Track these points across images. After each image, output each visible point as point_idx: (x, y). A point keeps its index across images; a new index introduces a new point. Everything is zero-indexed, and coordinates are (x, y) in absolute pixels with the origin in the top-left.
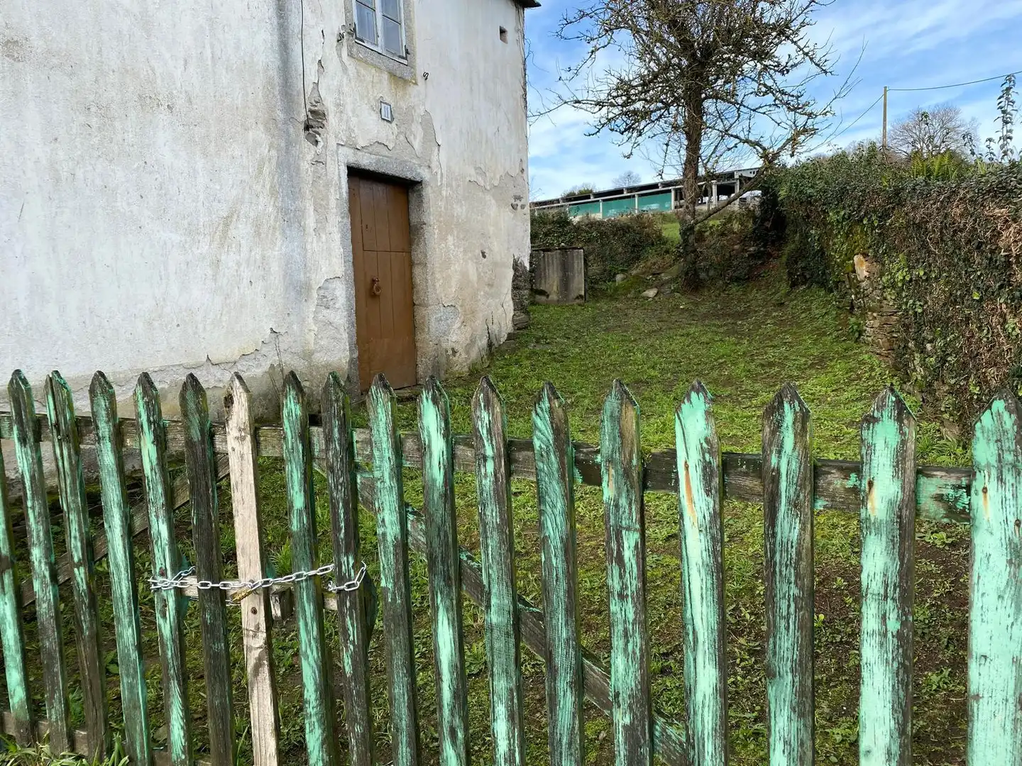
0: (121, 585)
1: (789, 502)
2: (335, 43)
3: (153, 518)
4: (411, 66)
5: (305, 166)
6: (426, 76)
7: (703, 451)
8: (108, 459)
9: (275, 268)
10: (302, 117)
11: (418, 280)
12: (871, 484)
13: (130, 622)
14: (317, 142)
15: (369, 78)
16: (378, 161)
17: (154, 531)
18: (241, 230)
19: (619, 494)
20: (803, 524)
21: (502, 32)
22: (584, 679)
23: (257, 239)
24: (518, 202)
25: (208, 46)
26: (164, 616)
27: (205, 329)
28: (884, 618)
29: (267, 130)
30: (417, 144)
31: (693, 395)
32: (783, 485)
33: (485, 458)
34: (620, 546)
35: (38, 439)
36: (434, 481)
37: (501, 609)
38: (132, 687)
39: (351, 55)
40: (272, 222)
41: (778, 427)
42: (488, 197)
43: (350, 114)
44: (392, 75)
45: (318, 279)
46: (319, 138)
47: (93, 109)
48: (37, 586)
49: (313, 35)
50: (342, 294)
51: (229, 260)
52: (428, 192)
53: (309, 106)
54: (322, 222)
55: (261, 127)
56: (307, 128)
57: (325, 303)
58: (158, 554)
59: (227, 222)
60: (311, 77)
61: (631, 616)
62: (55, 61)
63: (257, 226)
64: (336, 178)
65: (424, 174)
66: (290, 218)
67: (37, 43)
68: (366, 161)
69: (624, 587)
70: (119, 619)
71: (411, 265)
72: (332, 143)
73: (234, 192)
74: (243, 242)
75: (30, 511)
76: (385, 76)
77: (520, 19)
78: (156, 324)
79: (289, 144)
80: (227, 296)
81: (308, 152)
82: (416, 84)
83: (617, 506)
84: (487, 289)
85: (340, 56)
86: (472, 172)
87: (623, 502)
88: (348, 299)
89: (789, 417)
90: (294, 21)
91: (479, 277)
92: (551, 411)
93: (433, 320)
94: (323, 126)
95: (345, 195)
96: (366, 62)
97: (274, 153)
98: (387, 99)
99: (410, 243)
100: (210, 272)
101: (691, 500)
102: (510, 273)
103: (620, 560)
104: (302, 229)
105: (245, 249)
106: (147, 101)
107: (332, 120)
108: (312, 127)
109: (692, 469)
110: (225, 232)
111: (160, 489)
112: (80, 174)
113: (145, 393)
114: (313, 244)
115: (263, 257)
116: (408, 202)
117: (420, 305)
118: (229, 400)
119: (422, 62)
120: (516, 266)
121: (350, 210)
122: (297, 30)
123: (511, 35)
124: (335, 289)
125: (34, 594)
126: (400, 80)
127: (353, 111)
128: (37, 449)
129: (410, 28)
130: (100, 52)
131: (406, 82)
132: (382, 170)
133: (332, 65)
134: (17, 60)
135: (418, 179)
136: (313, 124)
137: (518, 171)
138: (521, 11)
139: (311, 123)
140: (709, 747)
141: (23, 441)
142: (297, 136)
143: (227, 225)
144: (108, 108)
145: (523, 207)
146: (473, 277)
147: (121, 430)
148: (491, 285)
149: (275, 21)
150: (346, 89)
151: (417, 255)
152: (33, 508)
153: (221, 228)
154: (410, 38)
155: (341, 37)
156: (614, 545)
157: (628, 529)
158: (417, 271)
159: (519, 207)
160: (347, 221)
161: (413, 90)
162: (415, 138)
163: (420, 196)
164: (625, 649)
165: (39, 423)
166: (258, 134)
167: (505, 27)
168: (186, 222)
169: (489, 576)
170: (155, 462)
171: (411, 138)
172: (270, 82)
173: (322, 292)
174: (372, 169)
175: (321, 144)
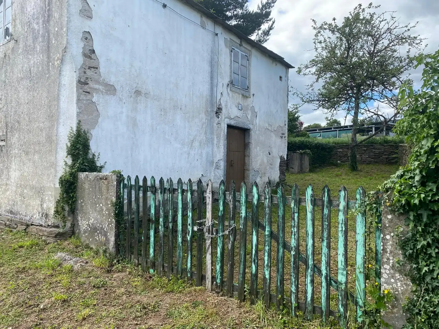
0: (180, 228)
1: (326, 207)
2: (226, 87)
3: (188, 211)
4: (249, 92)
5: (215, 125)
6: (253, 95)
7: (311, 197)
8: (180, 197)
9: (204, 155)
10: (215, 110)
11: (246, 161)
12: (340, 202)
13: (181, 237)
14: (219, 117)
15: (235, 97)
16: (236, 123)
17: (188, 215)
18: (196, 144)
19: (294, 206)
20: (328, 210)
21: (281, 77)
22: (285, 246)
23: (200, 147)
24: (283, 135)
25: (192, 91)
26: (189, 235)
27: (184, 173)
28: (342, 228)
29: (205, 114)
30: (249, 117)
31: (309, 186)
32: (325, 203)
33: (266, 198)
34: (294, 216)
35: (164, 193)
36: (254, 203)
37: (268, 231)
38: (179, 253)
39: (231, 90)
40: (204, 142)
41: (324, 192)
42: (272, 134)
43: (229, 108)
44: (243, 95)
45: (216, 160)
46: (219, 116)
47: (162, 110)
48: (160, 227)
49: (220, 85)
50: (222, 164)
51: (192, 153)
52: (252, 133)
53: (217, 107)
54: (219, 141)
55: (204, 113)
56: (216, 113)
57: (217, 167)
58: (189, 220)
59: (193, 141)
60: (218, 98)
61: (296, 231)
62: (155, 98)
63: (200, 143)
64: (224, 128)
65: (251, 127)
66: (210, 141)
67: (152, 93)
68: (233, 123)
69: (295, 225)
70: (178, 236)
71: (245, 156)
72: (223, 117)
73: (195, 133)
74: (196, 147)
75: (161, 210)
76: (241, 96)
77: (287, 73)
78: (172, 171)
79: (211, 118)
80: (191, 164)
81: (216, 120)
82: (250, 98)
83: (294, 208)
84: (270, 165)
85: (227, 91)
86: (267, 125)
87: (295, 207)
88: (224, 167)
89: (326, 190)
90: (215, 81)
91: (268, 162)
92: (281, 189)
93: (250, 175)
94: (221, 112)
95: (226, 134)
96: (235, 92)
97: (207, 121)
98: (241, 103)
99: (245, 148)
100: (187, 156)
101: (308, 207)
102: (279, 160)
103: (294, 219)
104: (213, 144)
105: (196, 150)
106: (175, 107)
107: (224, 111)
108: (218, 113)
109: (309, 200)
110: (192, 144)
111: (191, 204)
112: (158, 128)
113: (190, 183)
114: (215, 149)
115: (201, 152)
116: (245, 136)
117: (246, 170)
118: (208, 185)
119: (252, 91)
120: (281, 158)
121: (227, 138)
122: (216, 84)
123: (283, 79)
124: (220, 163)
125: (159, 229)
126: (245, 97)
127: (230, 107)
128: (164, 195)
129: (249, 79)
130: (166, 95)
131: (247, 97)
132: (237, 126)
133: (225, 94)
134: (147, 98)
135: (249, 128)
136: (219, 111)
137: (283, 125)
138: (288, 70)
139: (218, 112)
140: (310, 257)
141: (161, 193)
142: (214, 116)
143: (192, 142)
144: (166, 109)
145: (285, 137)
146: (265, 161)
147: (183, 191)
148: (271, 164)
149: (210, 81)
150: (228, 101)
151: (247, 153)
152: (162, 209)
153: (191, 143)
154: (249, 83)
155: (228, 84)
156: (293, 216)
157: (296, 213)
158: (246, 158)
159: (283, 137)
160: (226, 142)
161: (249, 100)
162: (249, 115)
163: (249, 134)
164: (294, 238)
165: (165, 189)
166: (203, 116)
167: (282, 76)
168: (182, 142)
169: (266, 224)
170: (190, 198)
171: (248, 115)
172: (207, 100)
173: (216, 164)
174: (234, 125)
175: (220, 118)
